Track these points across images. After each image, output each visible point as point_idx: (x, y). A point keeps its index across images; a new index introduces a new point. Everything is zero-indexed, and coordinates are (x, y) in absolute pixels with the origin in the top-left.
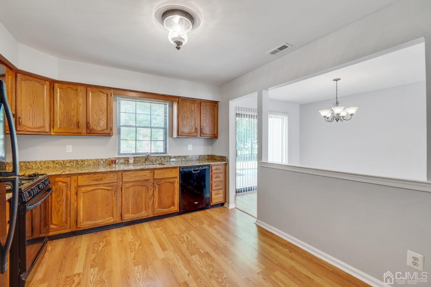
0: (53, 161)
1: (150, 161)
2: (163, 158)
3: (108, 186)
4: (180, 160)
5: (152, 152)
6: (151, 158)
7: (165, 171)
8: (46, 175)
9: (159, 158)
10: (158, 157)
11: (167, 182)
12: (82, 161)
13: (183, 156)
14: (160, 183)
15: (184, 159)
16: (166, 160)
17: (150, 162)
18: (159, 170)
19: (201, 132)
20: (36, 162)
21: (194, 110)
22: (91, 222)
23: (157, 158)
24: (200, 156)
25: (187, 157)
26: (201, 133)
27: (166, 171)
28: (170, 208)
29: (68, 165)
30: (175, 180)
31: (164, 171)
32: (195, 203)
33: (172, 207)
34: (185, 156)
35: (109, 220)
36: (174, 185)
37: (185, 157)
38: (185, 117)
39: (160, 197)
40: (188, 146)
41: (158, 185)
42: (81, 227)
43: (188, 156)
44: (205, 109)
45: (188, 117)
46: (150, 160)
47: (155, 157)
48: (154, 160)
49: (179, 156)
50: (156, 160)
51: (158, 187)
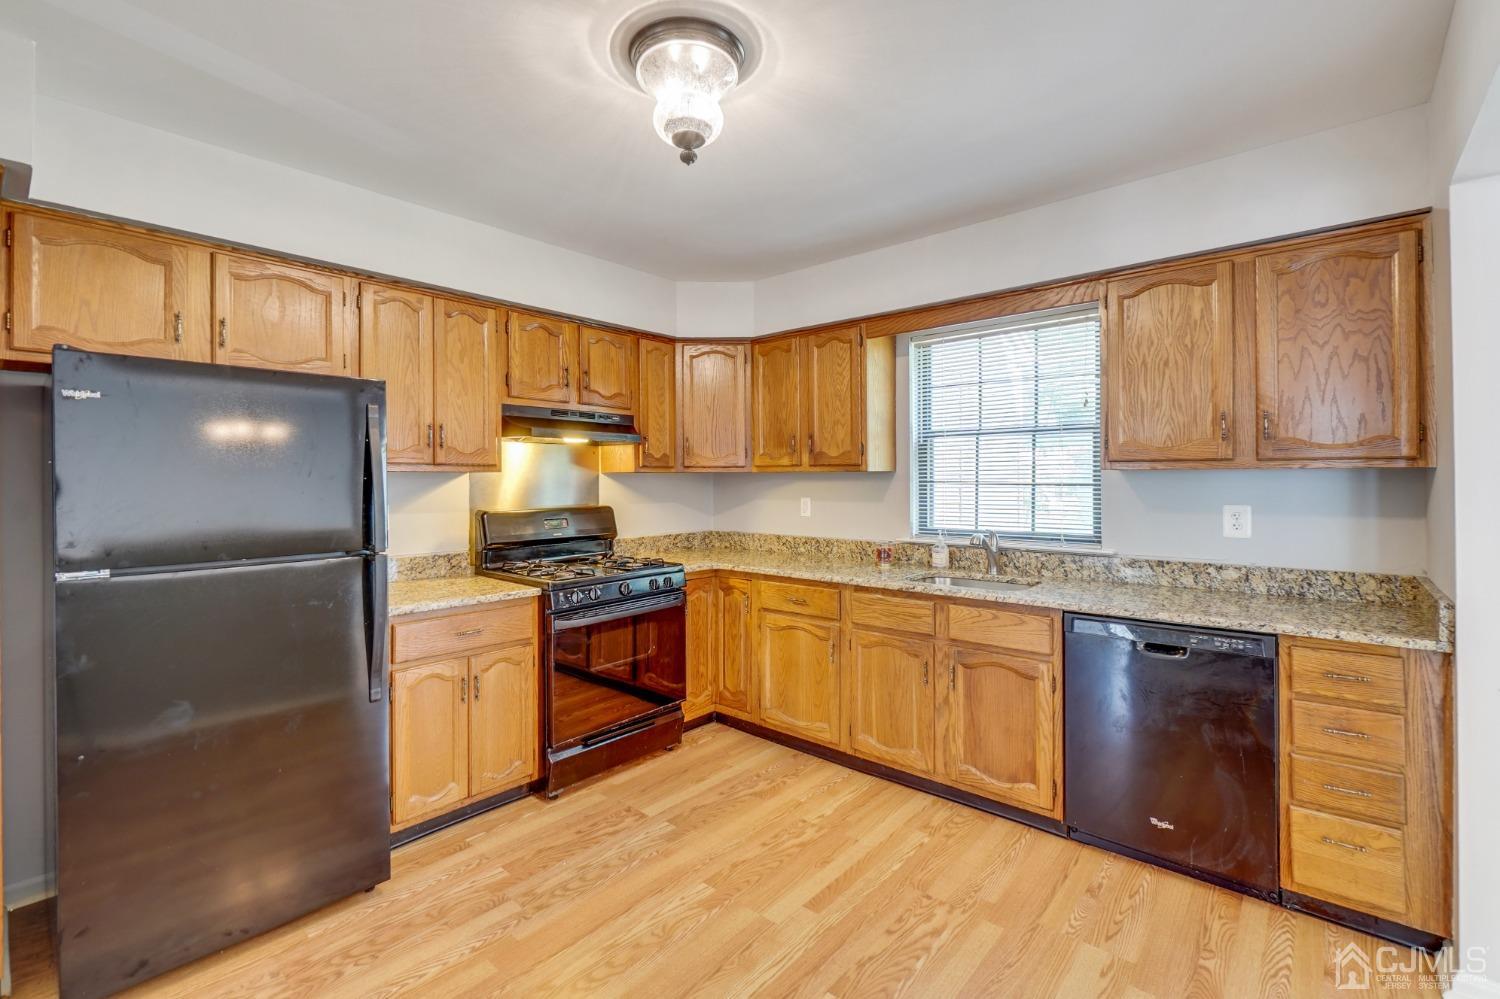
0: (779, 537)
1: (1016, 568)
2: (1074, 562)
3: (817, 626)
4: (1165, 583)
5: (1037, 530)
6: (1018, 554)
7: (990, 616)
8: (680, 567)
9: (1055, 560)
10: (1050, 553)
11: (1001, 666)
12: (829, 543)
13: (1184, 564)
14: (970, 661)
15: (1188, 580)
16: (1086, 573)
17: (1016, 572)
18: (969, 605)
19: (1261, 436)
20: (753, 535)
21: (1202, 317)
22: (785, 718)
23: (1044, 559)
24: (1308, 577)
25: (1211, 570)
26: (1262, 442)
27: (995, 617)
28: (1016, 786)
29: (802, 550)
30: (1036, 669)
31: (987, 613)
32: (1154, 821)
33: (1023, 785)
34: (1197, 565)
35: (820, 732)
36: (1034, 689)
37: (1197, 570)
38: (1144, 363)
39: (973, 720)
40: (1221, 513)
41: (966, 666)
42: (768, 720)
43: (1220, 568)
44: (1289, 291)
45: (1166, 364)
46: (1017, 565)
47: (1038, 555)
48: (1033, 566)
49: (1161, 564)
50: (1039, 566)
51: (965, 674)
